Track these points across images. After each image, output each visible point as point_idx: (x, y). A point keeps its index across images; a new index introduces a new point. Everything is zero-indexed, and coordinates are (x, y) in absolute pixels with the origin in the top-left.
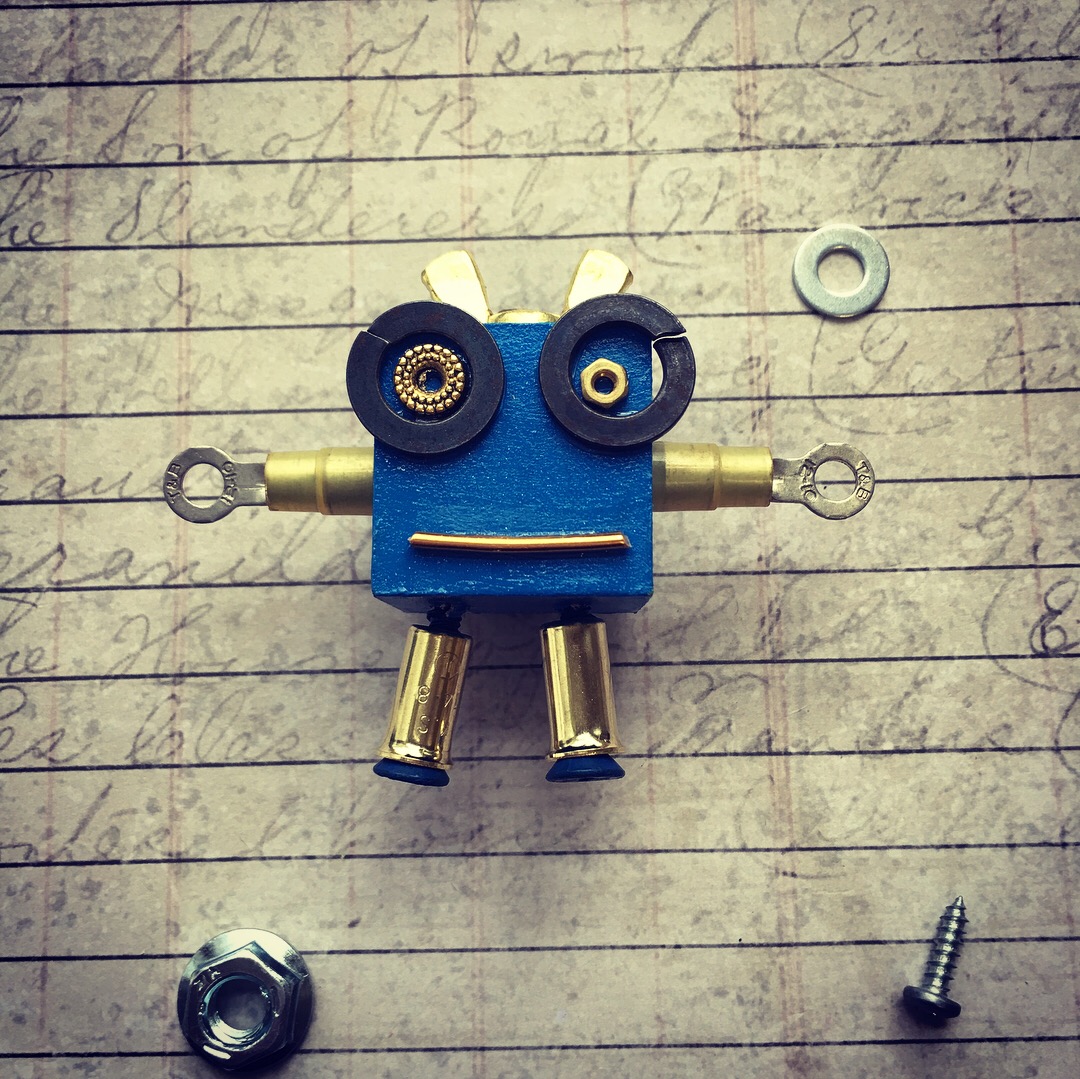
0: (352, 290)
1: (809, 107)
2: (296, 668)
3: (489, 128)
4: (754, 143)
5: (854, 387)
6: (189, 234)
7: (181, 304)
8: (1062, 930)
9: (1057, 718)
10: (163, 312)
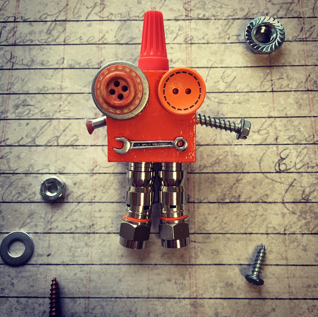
0: (64, 58)
1: (207, 8)
2: (37, 172)
3: (109, 12)
4: (189, 18)
5: (219, 89)
6: (15, 42)
7: (11, 62)
8: (284, 262)
9: (284, 193)
10: (5, 64)
